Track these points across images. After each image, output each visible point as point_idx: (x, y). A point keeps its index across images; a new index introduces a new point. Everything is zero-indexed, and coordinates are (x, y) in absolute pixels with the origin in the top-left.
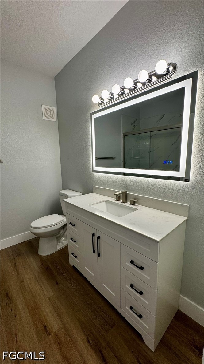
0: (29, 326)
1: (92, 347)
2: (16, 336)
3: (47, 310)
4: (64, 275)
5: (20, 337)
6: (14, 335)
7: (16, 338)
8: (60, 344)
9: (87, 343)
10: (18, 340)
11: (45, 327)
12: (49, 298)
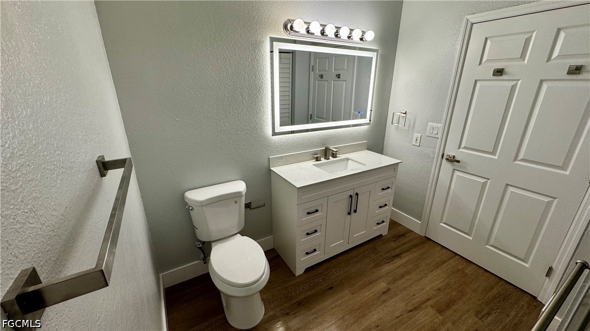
0: (385, 308)
1: (392, 261)
2: (397, 318)
3: (367, 294)
4: (318, 282)
5: (398, 314)
6: (397, 320)
7: (399, 317)
8: (395, 280)
9: (390, 264)
10: (400, 314)
11: (384, 293)
12: (352, 294)
